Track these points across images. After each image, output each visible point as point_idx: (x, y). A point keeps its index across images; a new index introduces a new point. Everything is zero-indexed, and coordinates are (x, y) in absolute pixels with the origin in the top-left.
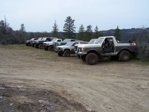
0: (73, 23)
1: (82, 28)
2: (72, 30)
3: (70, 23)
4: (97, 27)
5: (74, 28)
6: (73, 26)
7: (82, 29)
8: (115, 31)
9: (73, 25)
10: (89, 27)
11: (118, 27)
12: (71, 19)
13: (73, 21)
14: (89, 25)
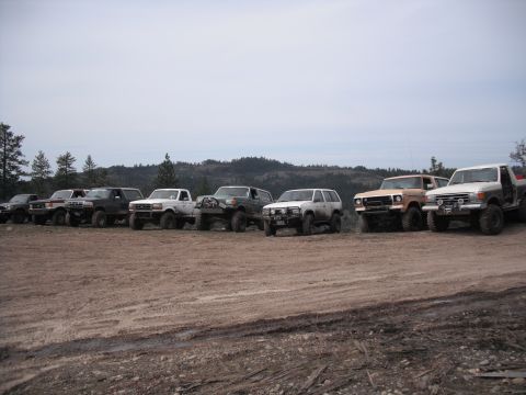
0: (17, 145)
1: (41, 163)
2: (14, 173)
3: (7, 147)
4: (89, 158)
5: (20, 163)
6: (20, 158)
7: (42, 167)
8: (161, 171)
9: (19, 154)
10: (65, 160)
11: (167, 157)
12: (10, 134)
13: (19, 139)
14: (64, 154)
